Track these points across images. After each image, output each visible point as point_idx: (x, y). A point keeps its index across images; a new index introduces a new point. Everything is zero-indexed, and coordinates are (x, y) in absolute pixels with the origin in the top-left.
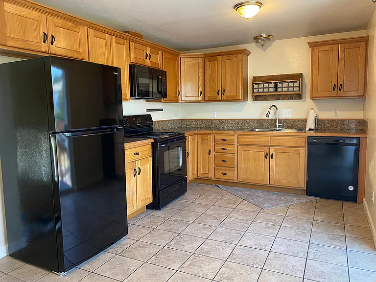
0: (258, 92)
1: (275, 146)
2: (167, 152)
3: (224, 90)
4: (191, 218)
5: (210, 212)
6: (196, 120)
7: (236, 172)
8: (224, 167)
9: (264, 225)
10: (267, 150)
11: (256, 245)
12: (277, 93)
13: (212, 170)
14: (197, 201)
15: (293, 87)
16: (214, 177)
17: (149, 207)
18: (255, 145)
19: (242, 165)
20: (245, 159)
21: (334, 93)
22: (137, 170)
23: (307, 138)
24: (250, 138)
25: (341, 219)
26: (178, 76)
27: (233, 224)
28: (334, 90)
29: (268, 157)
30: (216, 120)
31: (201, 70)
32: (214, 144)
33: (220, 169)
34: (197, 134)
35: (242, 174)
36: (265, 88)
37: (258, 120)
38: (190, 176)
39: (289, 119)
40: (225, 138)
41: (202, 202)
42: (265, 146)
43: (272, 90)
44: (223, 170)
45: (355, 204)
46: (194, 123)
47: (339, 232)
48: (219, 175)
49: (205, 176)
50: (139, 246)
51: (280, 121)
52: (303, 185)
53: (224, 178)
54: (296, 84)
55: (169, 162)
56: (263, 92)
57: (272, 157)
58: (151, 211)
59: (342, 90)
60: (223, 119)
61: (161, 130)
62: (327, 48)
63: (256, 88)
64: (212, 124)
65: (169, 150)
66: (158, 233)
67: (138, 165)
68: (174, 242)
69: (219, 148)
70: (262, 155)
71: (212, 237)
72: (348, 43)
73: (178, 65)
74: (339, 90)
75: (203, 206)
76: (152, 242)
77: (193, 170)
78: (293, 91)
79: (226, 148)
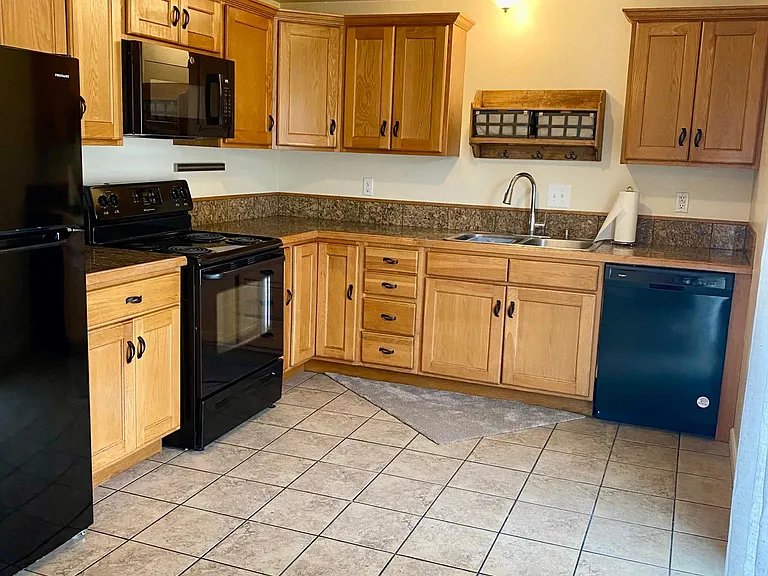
0: (487, 135)
1: (520, 285)
2: (234, 290)
3: (397, 123)
4: (283, 477)
5: (337, 458)
6: (318, 197)
7: (417, 346)
8: (386, 332)
9: (475, 497)
10: (498, 293)
11: (444, 554)
12: (537, 141)
13: (356, 338)
14: (306, 425)
15: (579, 127)
16: (358, 359)
17: (169, 442)
18: (469, 280)
19: (433, 330)
20: (441, 315)
21: (681, 153)
22: (136, 343)
23: (602, 269)
24: (457, 260)
25: (669, 482)
26: (271, 75)
27: (392, 492)
28: (681, 144)
29: (502, 312)
30: (373, 201)
31: (335, 62)
32: (362, 270)
33: (376, 340)
34: (317, 241)
35: (432, 353)
36: (506, 125)
37: (484, 211)
38: (294, 354)
39: (562, 212)
40: (392, 254)
41: (321, 428)
42: (495, 283)
43: (523, 131)
44: (385, 340)
45: (710, 443)
46: (315, 207)
47: (660, 520)
48: (372, 354)
49: (336, 354)
50: (131, 556)
51: (541, 215)
52: (585, 388)
53: (387, 361)
54: (587, 121)
55: (238, 314)
56: (501, 135)
57: (510, 312)
58: (175, 452)
59: (701, 145)
60: (393, 202)
61: (218, 225)
62: (671, 28)
63: (483, 124)
64: (362, 213)
65: (237, 284)
66: (188, 518)
67: (139, 330)
68: (230, 545)
69: (376, 281)
70: (486, 307)
71: (332, 532)
72: (725, 20)
73: (271, 45)
74: (693, 145)
75: (321, 442)
76: (167, 546)
77: (302, 337)
78: (578, 138)
79: (394, 283)
